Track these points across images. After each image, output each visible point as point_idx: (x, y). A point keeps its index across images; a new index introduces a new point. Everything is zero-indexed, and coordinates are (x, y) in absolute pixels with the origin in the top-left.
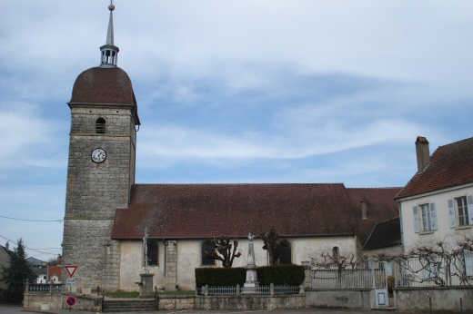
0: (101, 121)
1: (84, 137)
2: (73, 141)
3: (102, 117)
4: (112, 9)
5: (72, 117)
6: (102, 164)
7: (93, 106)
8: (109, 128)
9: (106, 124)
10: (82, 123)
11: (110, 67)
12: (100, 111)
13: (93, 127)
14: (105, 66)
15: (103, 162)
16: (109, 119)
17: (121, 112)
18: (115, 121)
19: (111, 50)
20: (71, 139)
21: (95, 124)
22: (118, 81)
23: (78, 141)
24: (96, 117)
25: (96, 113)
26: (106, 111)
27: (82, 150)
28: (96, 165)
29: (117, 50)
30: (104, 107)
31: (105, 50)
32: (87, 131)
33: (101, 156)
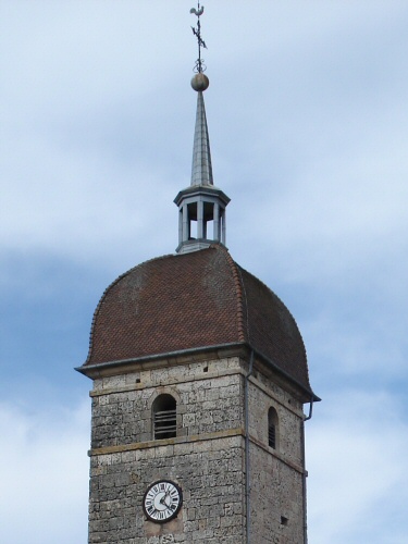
0: (166, 403)
1: (125, 456)
2: (101, 470)
3: (167, 390)
4: (201, 85)
5: (94, 405)
6: (172, 525)
7: (142, 365)
8: (185, 418)
9: (179, 409)
10: (117, 417)
11: (197, 247)
12: (162, 376)
13: (146, 424)
14: (187, 250)
15: (174, 516)
16: (184, 394)
17: (216, 367)
18: (200, 396)
19: (199, 201)
20: (94, 466)
21: (148, 414)
22: (204, 282)
23: (110, 470)
24: (151, 395)
25: (150, 383)
26: (177, 373)
27: (119, 493)
28: (155, 528)
29: (223, 200)
30: (170, 361)
31: (185, 203)
32: (130, 437)
33: (168, 501)
